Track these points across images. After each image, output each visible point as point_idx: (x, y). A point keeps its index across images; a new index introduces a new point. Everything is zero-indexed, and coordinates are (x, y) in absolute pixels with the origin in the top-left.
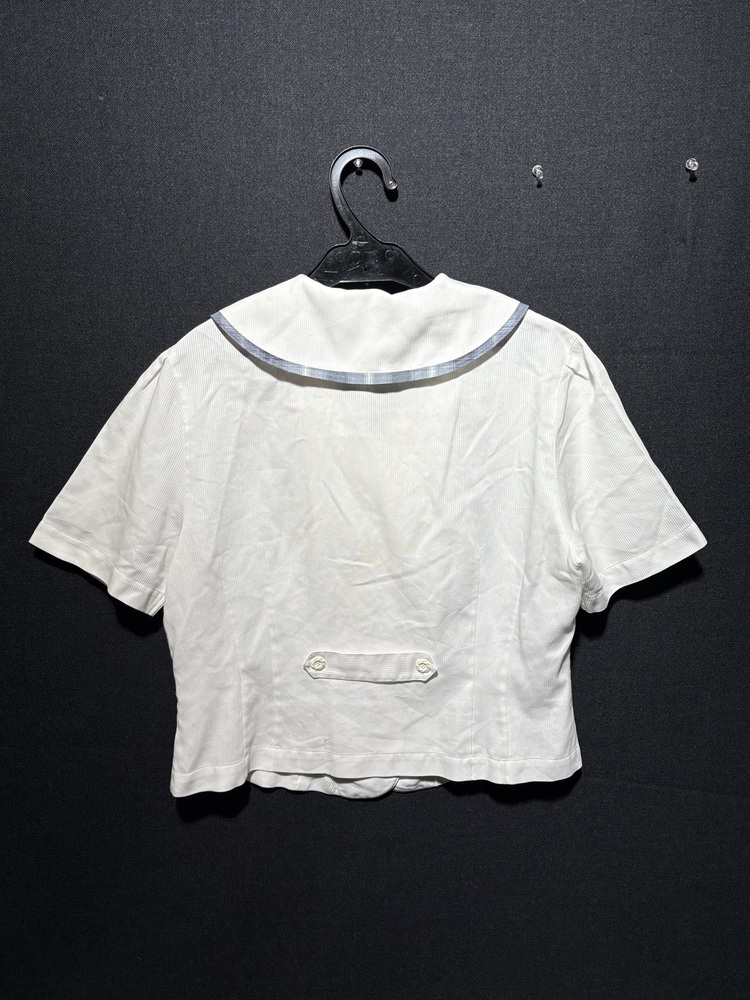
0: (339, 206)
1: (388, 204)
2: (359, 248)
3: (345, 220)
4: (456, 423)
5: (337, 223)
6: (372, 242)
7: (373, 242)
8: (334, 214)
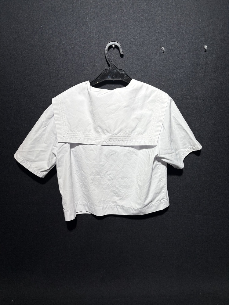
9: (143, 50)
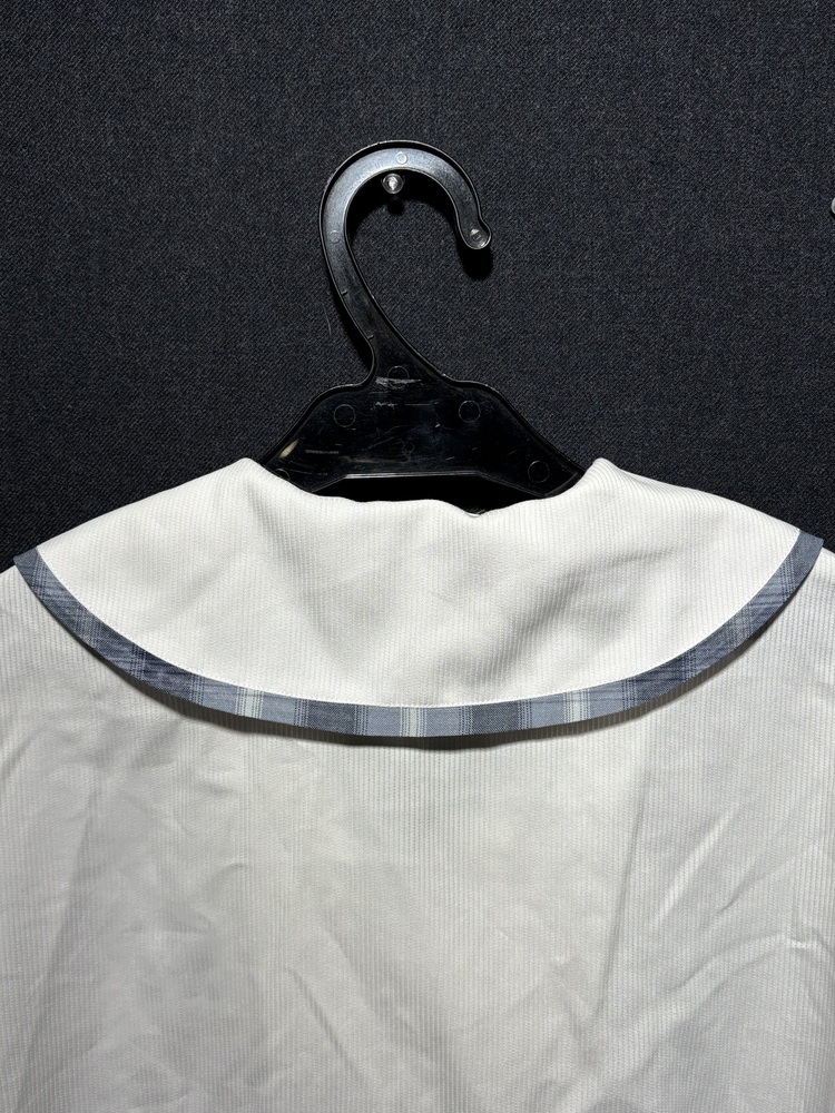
0: (343, 290)
1: (466, 286)
2: (392, 394)
3: (358, 323)
4: (636, 831)
5: (340, 330)
6: (426, 379)
7: (430, 382)
8: (333, 309)
9: (664, 215)
